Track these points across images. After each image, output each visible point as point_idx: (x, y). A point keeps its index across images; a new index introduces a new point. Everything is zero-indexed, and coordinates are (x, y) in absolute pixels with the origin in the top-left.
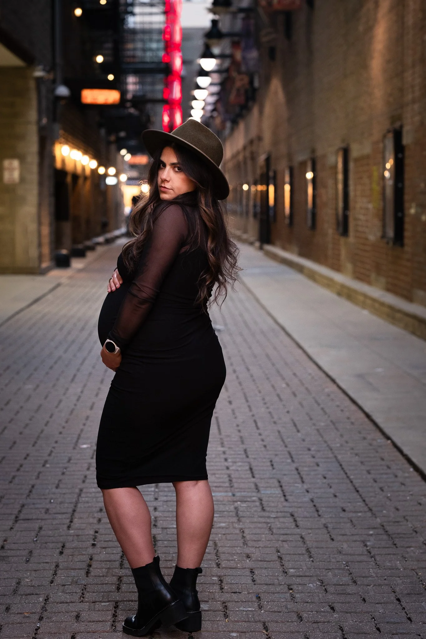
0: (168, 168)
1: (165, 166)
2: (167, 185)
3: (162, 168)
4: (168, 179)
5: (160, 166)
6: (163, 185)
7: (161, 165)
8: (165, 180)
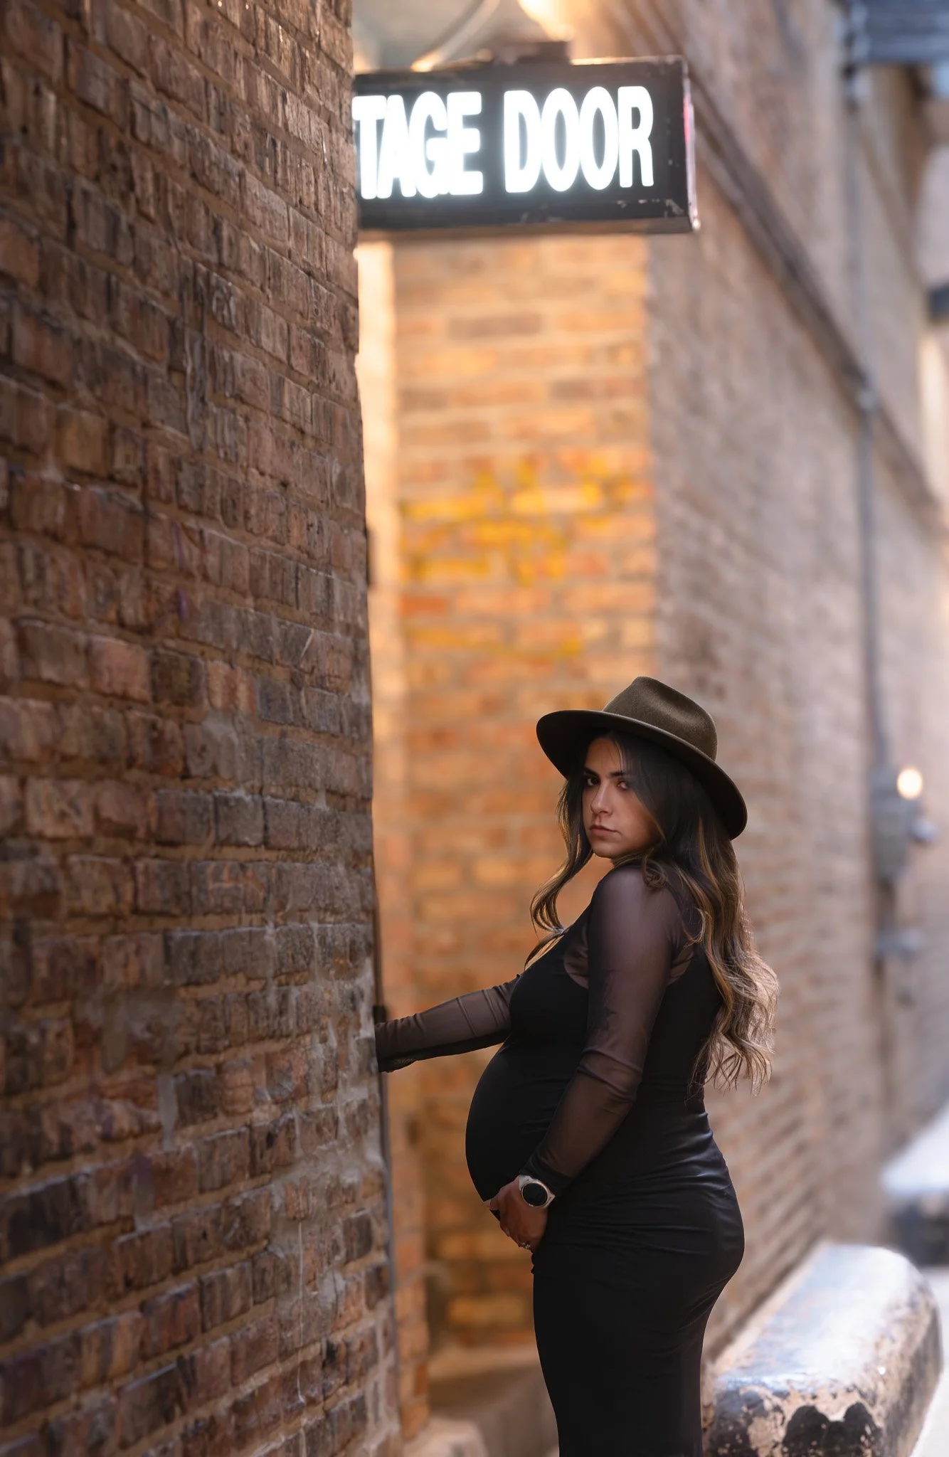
0: (605, 783)
1: (597, 781)
2: (608, 823)
3: (590, 787)
4: (607, 809)
5: (587, 782)
6: (597, 823)
7: (589, 781)
8: (601, 812)
